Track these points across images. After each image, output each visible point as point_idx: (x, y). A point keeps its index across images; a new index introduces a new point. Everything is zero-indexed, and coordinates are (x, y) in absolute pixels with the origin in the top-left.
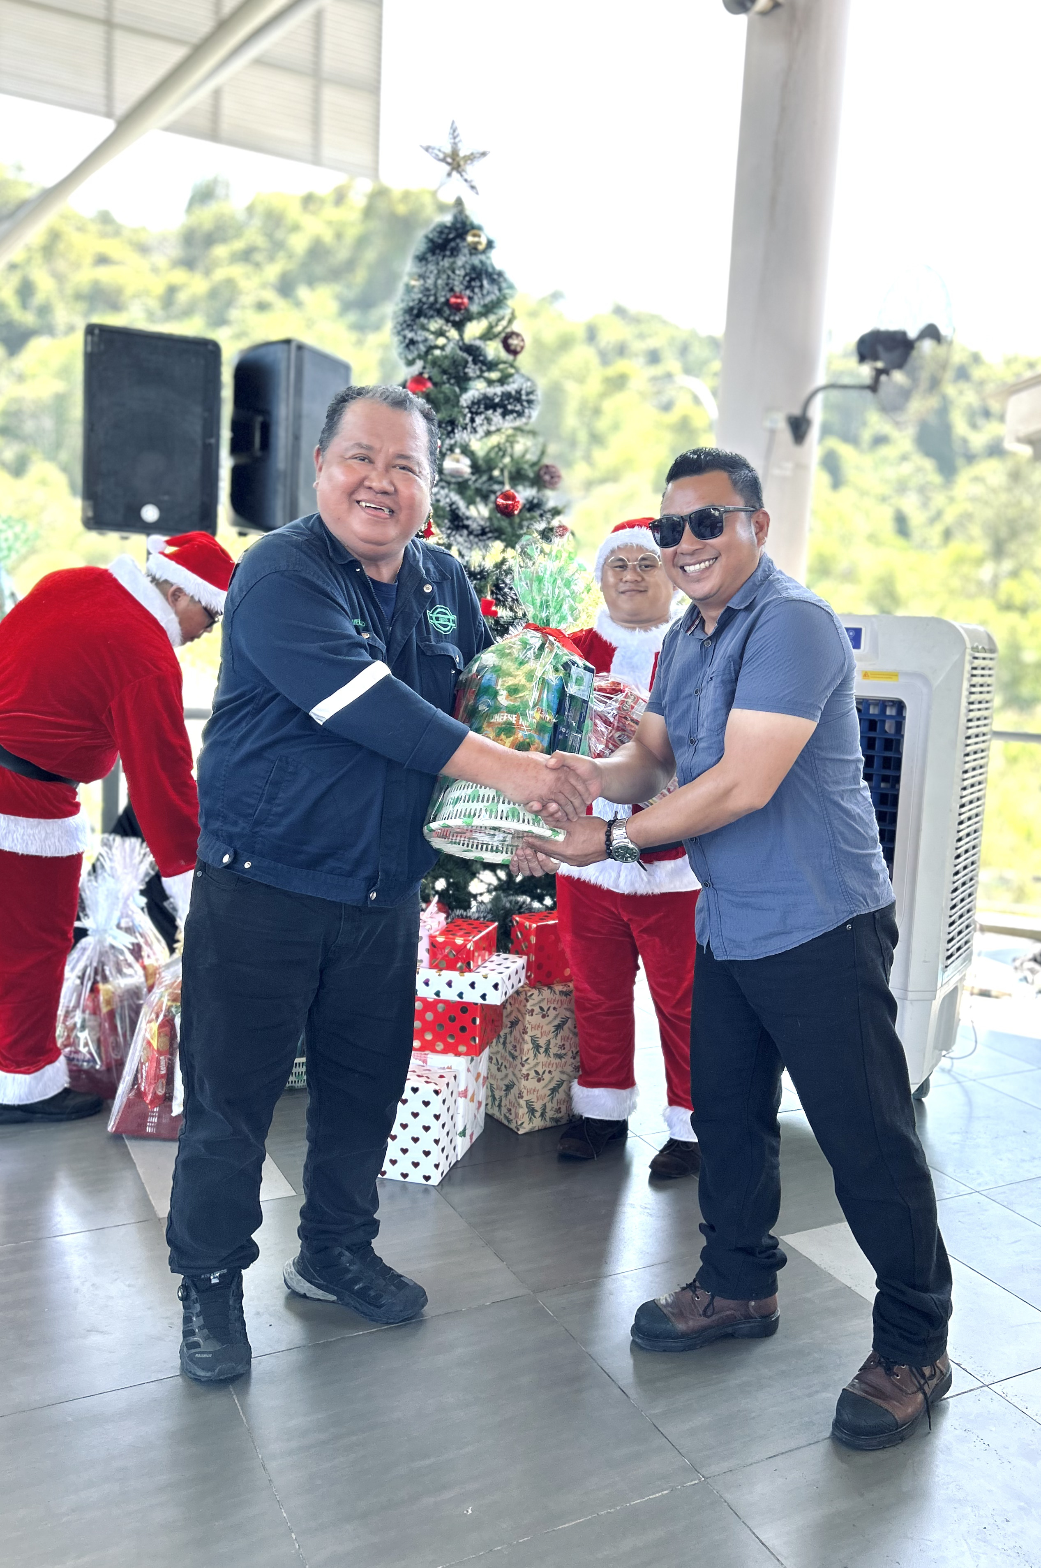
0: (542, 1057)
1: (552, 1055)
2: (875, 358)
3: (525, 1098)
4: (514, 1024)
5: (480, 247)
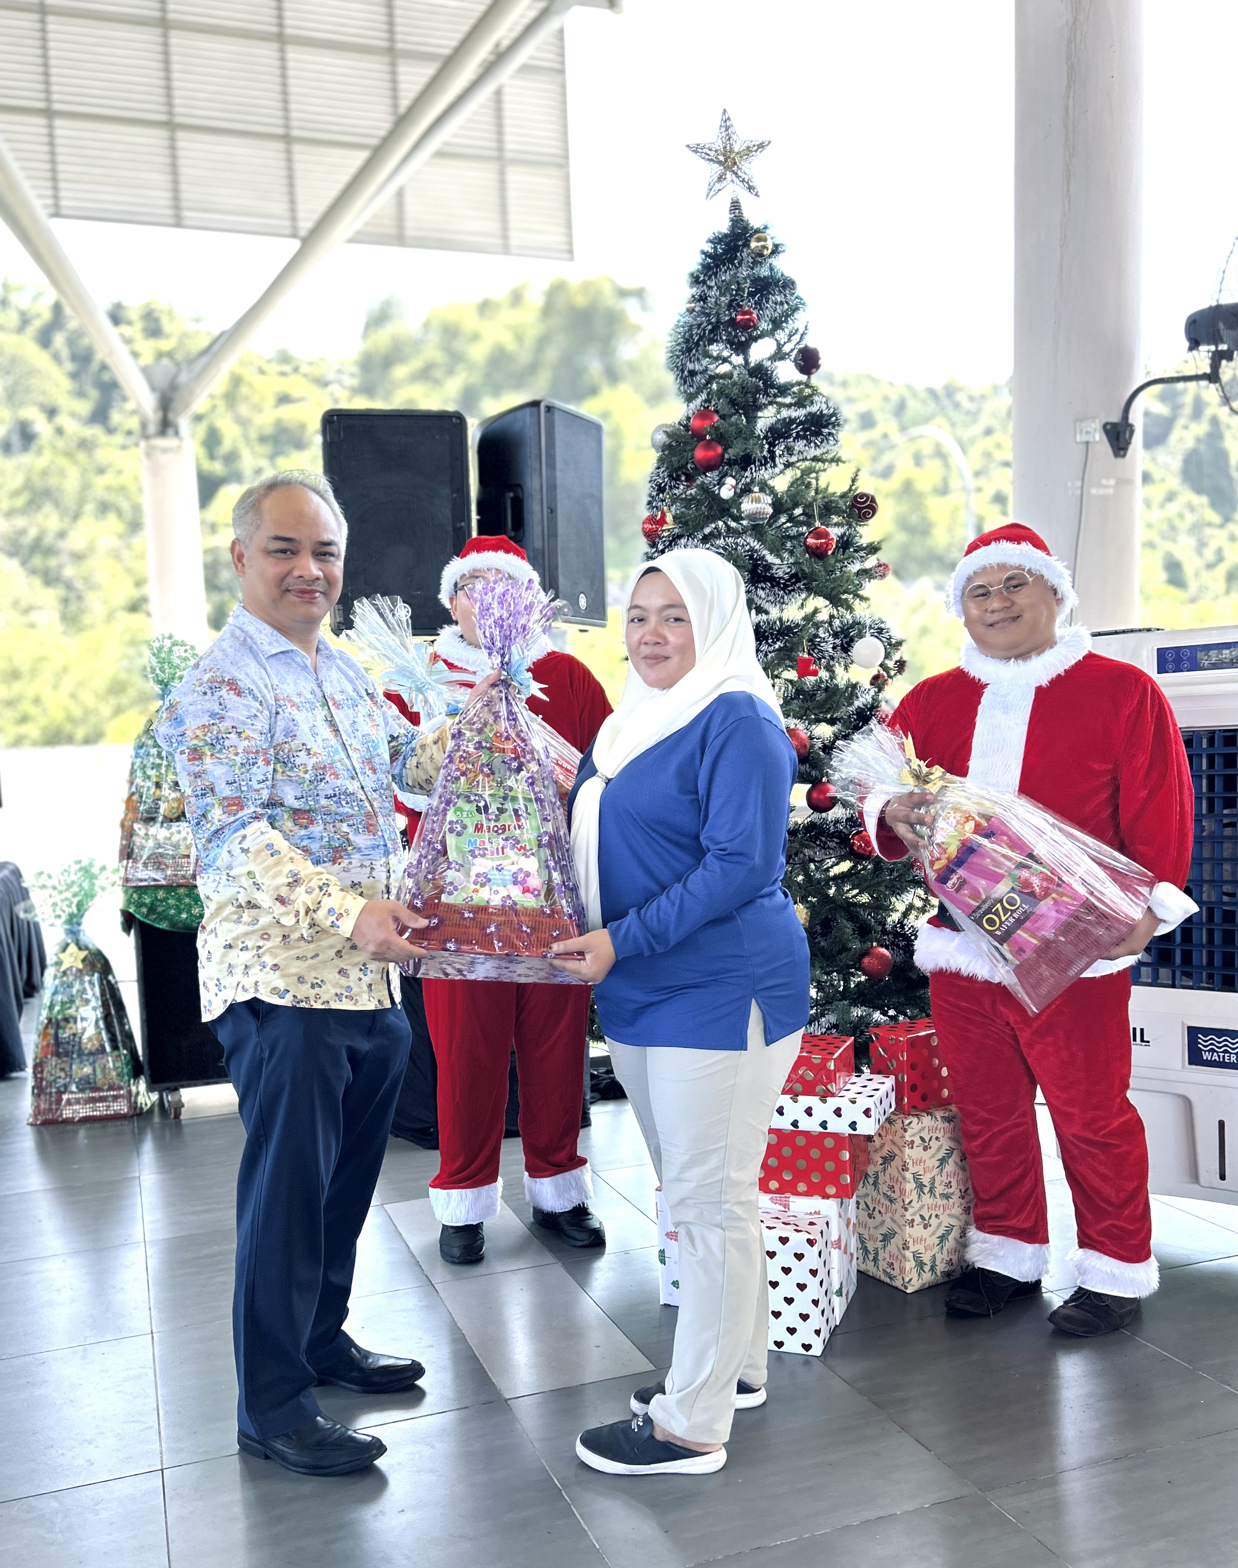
0: (927, 1199)
1: (938, 1195)
2: (1215, 340)
3: (912, 1249)
4: (888, 1160)
5: (765, 253)
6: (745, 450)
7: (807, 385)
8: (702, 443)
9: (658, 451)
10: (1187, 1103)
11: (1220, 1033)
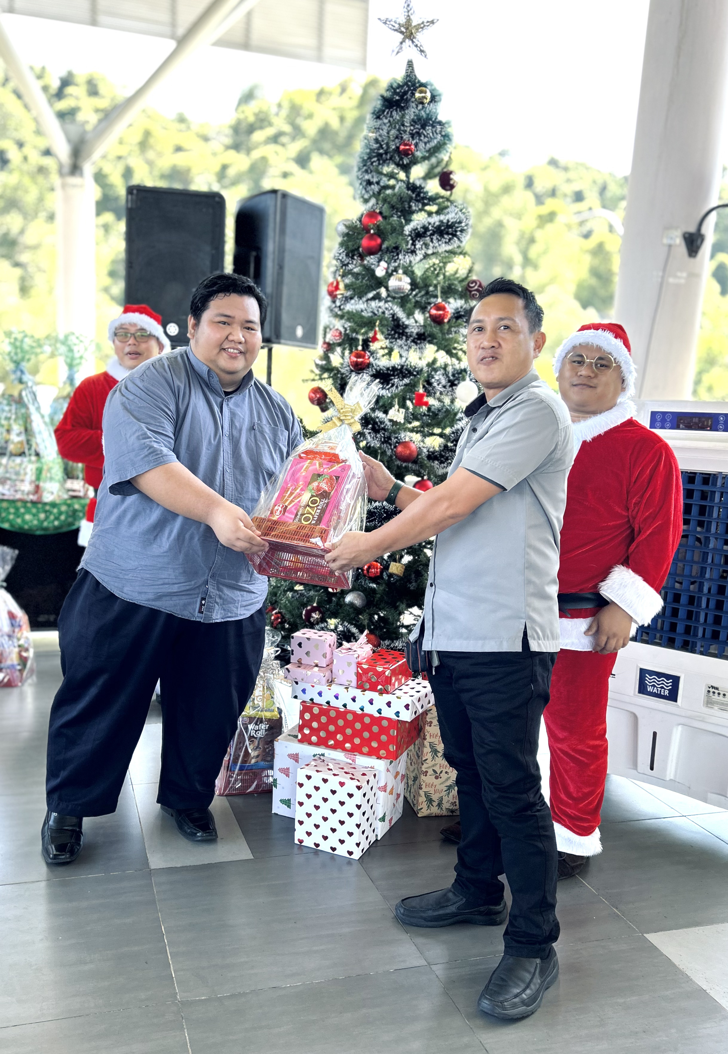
5: (425, 101)
6: (396, 243)
7: (447, 199)
8: (367, 235)
9: (340, 236)
10: (635, 718)
11: (659, 675)
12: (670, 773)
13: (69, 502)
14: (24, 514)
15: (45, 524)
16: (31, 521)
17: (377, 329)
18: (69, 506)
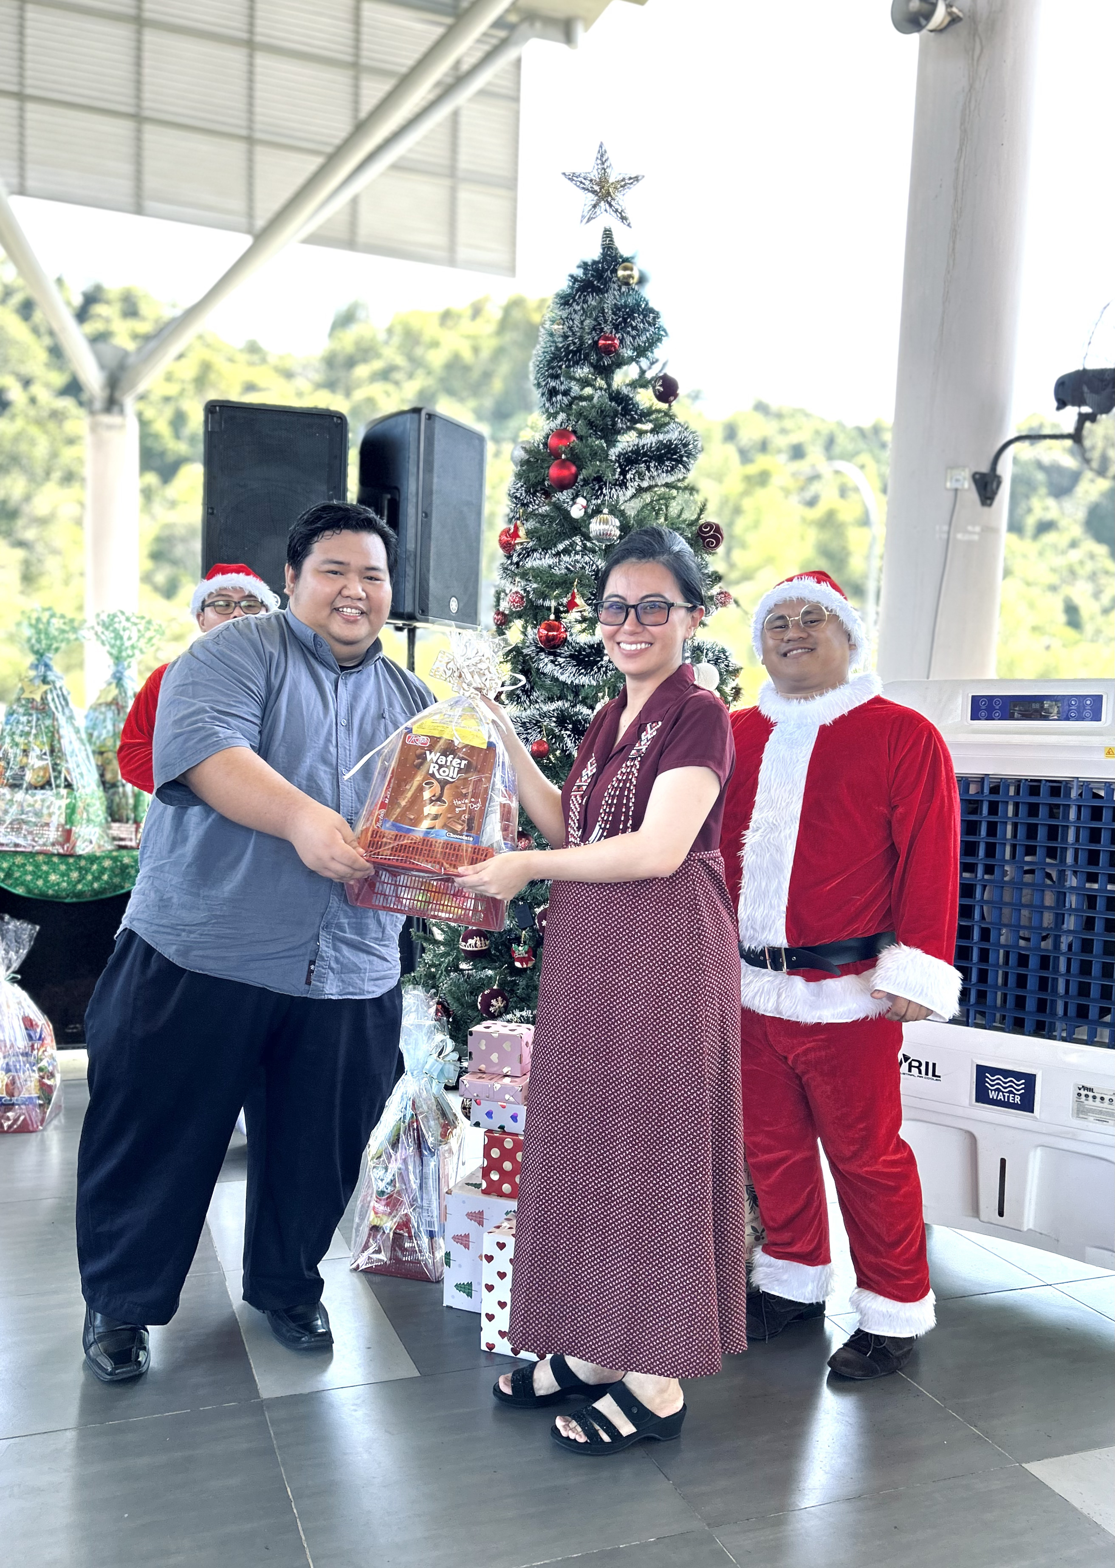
2: (1080, 403)
5: (631, 281)
6: (598, 471)
7: (666, 414)
8: (556, 462)
9: (516, 466)
10: (972, 1139)
11: (1006, 1073)
12: (1029, 1221)
13: (115, 854)
14: (47, 873)
15: (80, 887)
16: (58, 884)
17: (576, 590)
18: (115, 859)
